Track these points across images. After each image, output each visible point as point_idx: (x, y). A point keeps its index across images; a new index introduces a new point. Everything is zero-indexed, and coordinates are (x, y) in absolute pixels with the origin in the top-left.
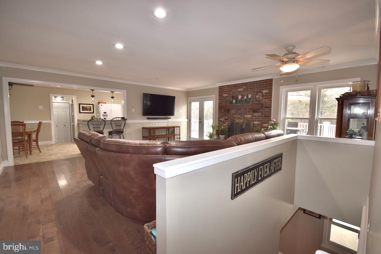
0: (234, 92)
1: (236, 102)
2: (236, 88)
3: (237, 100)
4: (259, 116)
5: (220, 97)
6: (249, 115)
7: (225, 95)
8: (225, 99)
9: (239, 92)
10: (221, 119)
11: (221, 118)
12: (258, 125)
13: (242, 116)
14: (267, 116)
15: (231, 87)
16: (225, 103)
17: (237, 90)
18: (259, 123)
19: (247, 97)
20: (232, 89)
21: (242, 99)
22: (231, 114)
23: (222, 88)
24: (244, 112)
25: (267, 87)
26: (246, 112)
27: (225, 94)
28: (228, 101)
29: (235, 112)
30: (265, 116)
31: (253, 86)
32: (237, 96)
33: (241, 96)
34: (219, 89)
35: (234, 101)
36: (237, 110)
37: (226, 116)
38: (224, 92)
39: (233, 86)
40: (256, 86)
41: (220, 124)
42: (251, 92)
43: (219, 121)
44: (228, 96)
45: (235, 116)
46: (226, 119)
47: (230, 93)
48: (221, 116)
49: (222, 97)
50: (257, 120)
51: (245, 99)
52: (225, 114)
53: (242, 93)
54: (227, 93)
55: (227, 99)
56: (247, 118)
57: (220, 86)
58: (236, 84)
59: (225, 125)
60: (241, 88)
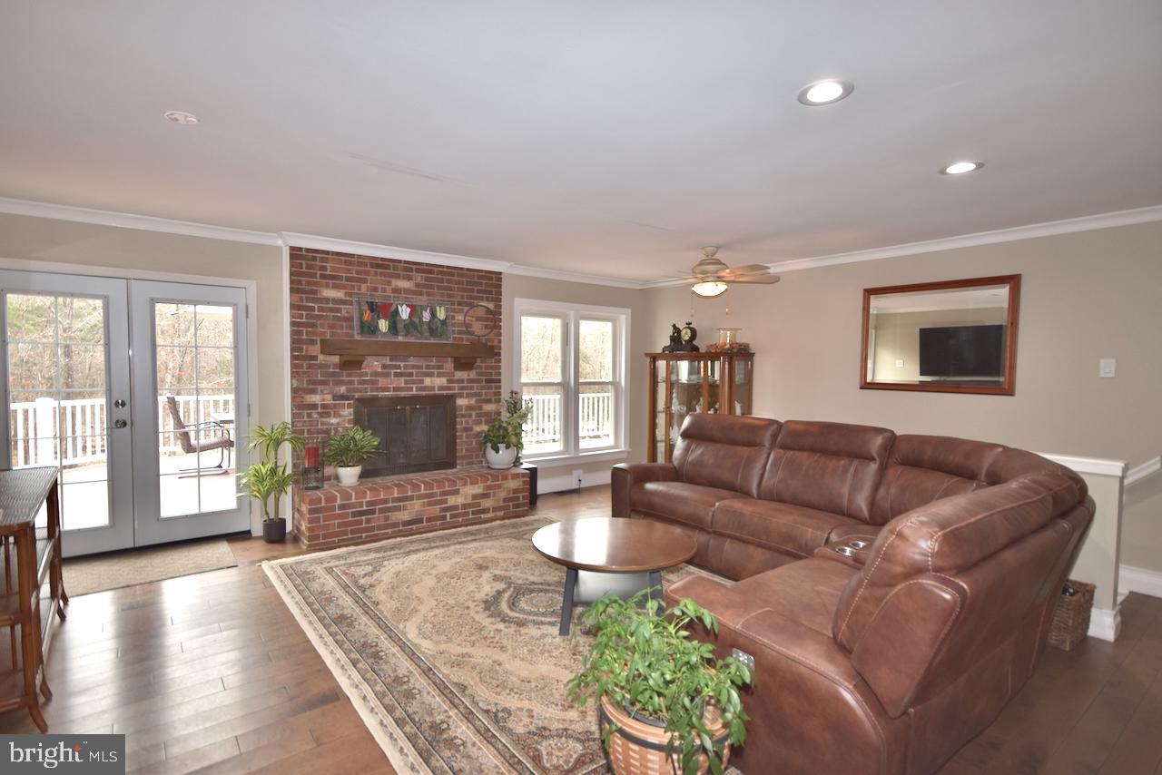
0: (375, 289)
1: (393, 328)
2: (381, 274)
3: (395, 323)
4: (470, 381)
5: (301, 299)
6: (438, 376)
7: (329, 293)
8: (332, 310)
9: (397, 291)
10: (316, 398)
11: (313, 392)
12: (469, 408)
13: (414, 382)
14: (492, 381)
15: (360, 264)
16: (330, 327)
17: (389, 283)
18: (473, 401)
19: (433, 314)
20: (367, 273)
21: (416, 320)
22: (366, 374)
23: (314, 259)
24: (421, 367)
25: (491, 293)
26: (428, 367)
27: (327, 286)
28: (350, 319)
29: (384, 366)
30: (487, 381)
31: (448, 281)
32: (391, 305)
33: (409, 310)
34: (293, 257)
35: (383, 325)
36: (390, 361)
37: (341, 383)
38: (323, 277)
39: (372, 265)
40: (459, 282)
41: (306, 419)
42: (444, 301)
43: (299, 406)
44: (348, 298)
45: (382, 382)
46: (343, 397)
47: (359, 289)
48: (309, 382)
49: (308, 300)
50: (465, 392)
51: (424, 320)
52: (333, 374)
53: (413, 298)
54: (343, 287)
55: (344, 312)
56: (433, 388)
57: (301, 249)
58: (383, 259)
59: (334, 421)
60: (404, 278)
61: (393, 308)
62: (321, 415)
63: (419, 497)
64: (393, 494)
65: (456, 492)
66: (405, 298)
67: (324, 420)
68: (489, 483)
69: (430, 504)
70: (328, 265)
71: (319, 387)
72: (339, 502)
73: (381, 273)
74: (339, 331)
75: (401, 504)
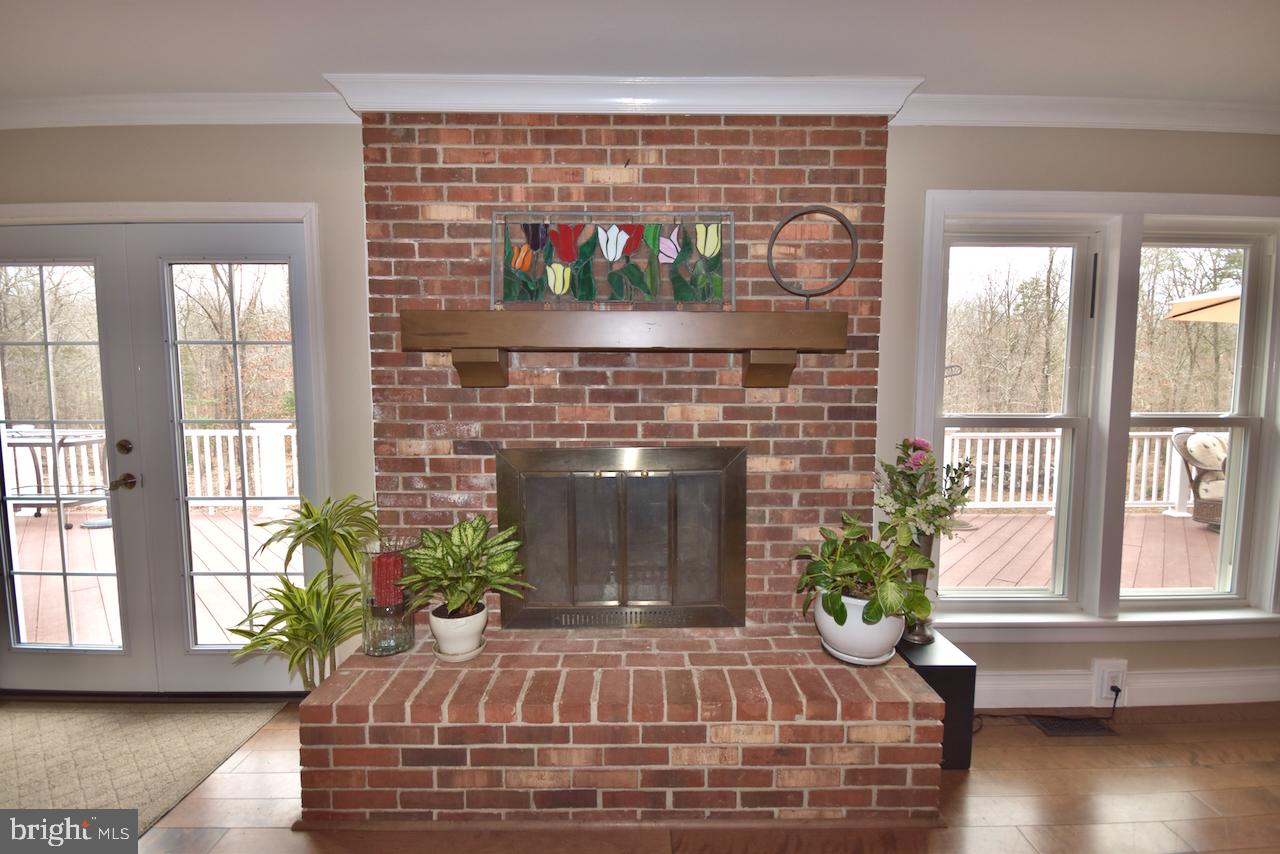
0: (546, 195)
1: (582, 286)
2: (561, 156)
3: (587, 268)
4: (786, 412)
5: (385, 230)
6: (699, 400)
7: (444, 212)
8: (449, 251)
10: (419, 447)
11: (414, 433)
12: (783, 480)
13: (639, 414)
14: (850, 413)
15: (510, 137)
16: (447, 288)
17: (577, 176)
18: (793, 464)
19: (687, 244)
20: (527, 156)
21: (642, 262)
22: (526, 396)
23: (409, 136)
24: (656, 378)
25: (852, 177)
26: (674, 377)
27: (438, 196)
28: (482, 270)
29: (567, 377)
30: (834, 413)
31: (731, 157)
32: (580, 228)
33: (624, 237)
34: (369, 136)
35: (558, 276)
37: (469, 415)
38: (429, 175)
39: (537, 137)
40: (761, 158)
41: (400, 490)
42: (719, 209)
43: (389, 463)
44: (483, 221)
45: (562, 413)
46: (476, 447)
47: (509, 197)
48: (405, 413)
49: (402, 231)
50: (772, 440)
51: (663, 259)
52: (452, 396)
53: (636, 209)
54: (474, 195)
55: (474, 252)
56: (686, 430)
57: (380, 117)
58: (564, 118)
59: (457, 497)
60: (614, 162)
61: (583, 239)
62: (432, 483)
63: (584, 736)
64: (511, 718)
65: (698, 735)
66: (619, 209)
67: (438, 494)
68: (801, 720)
69: (615, 757)
70: (439, 148)
71: (426, 424)
72: (371, 722)
73: (559, 153)
74: (465, 297)
75: (535, 747)
